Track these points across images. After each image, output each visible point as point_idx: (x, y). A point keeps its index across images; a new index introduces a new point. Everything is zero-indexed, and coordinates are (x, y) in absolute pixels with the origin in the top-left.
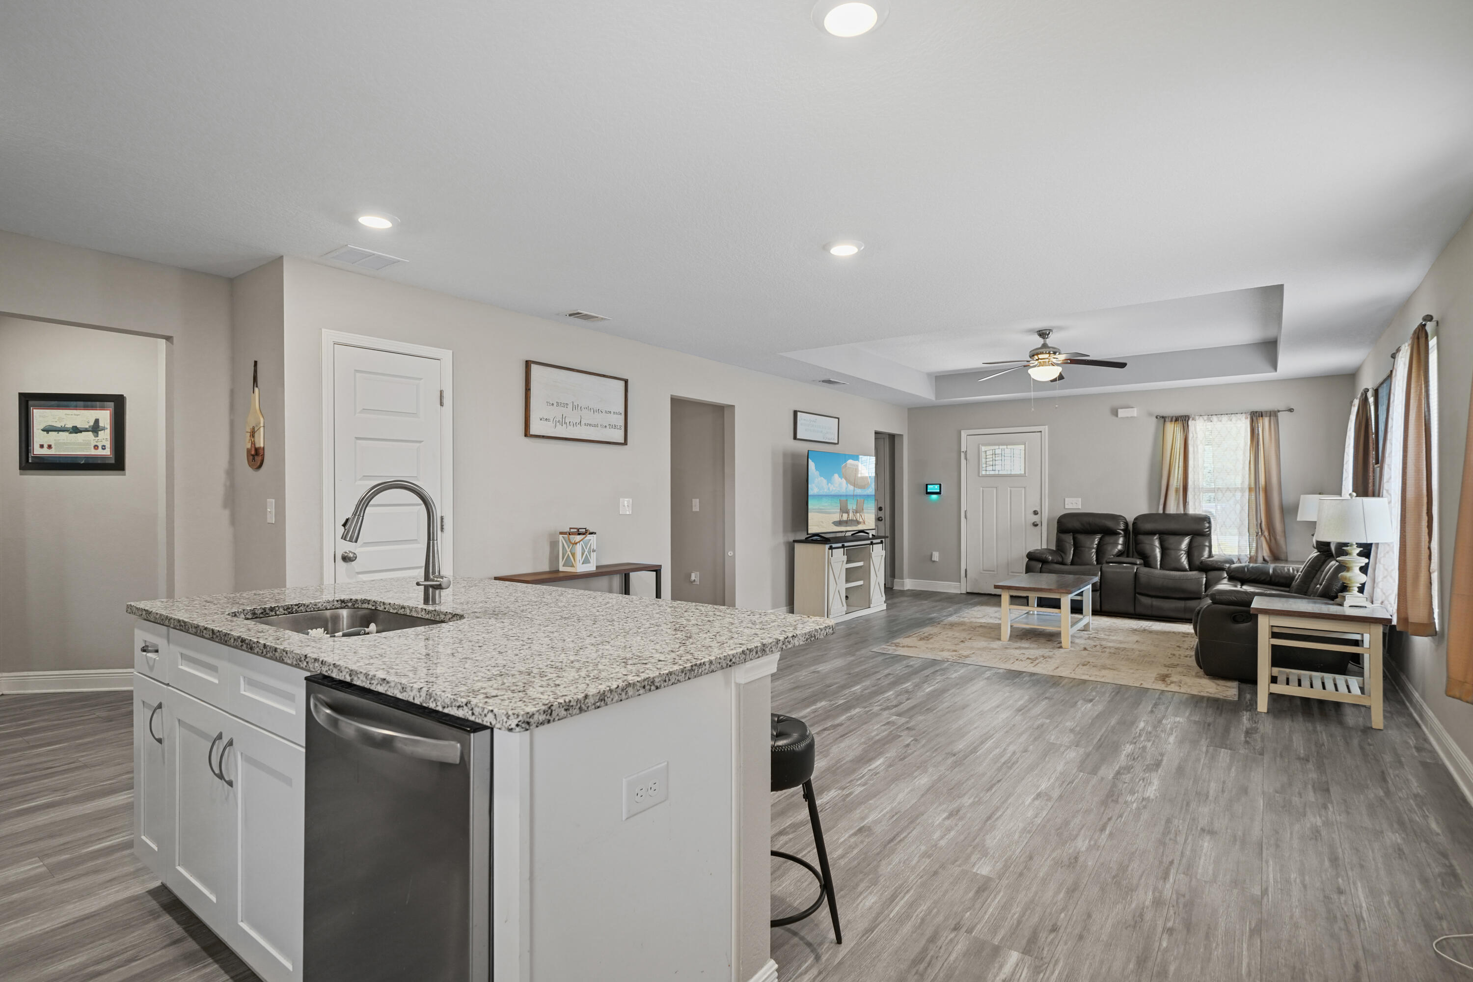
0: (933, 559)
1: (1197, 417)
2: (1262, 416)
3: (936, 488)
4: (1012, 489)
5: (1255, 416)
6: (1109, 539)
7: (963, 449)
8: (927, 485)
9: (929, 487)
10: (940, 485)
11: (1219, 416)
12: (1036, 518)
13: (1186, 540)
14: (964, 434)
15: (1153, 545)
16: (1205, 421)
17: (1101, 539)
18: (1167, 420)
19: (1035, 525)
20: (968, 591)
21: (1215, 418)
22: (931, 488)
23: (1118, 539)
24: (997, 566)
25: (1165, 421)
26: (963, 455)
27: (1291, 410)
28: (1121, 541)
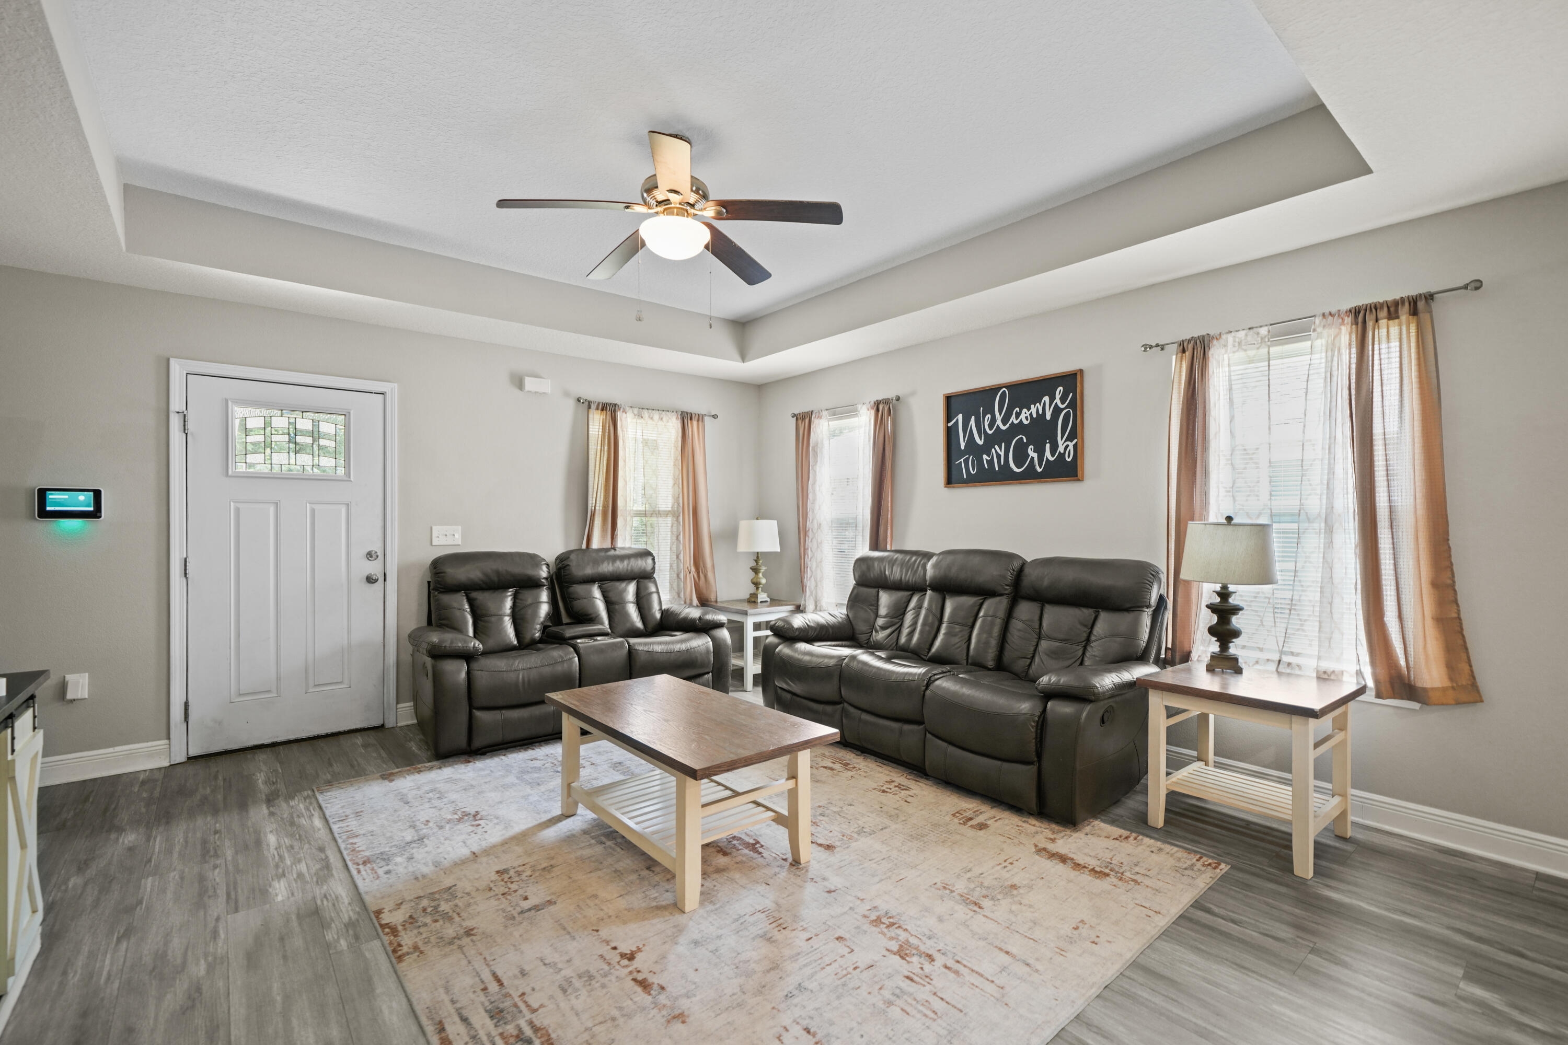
0: (70, 696)
1: (627, 408)
2: (691, 419)
3: (83, 502)
4: (315, 506)
5: (686, 418)
6: (528, 596)
7: (176, 404)
8: (42, 493)
9: (51, 496)
10: (97, 494)
11: (650, 411)
12: (374, 568)
13: (631, 588)
14: (177, 369)
15: (591, 598)
16: (635, 415)
17: (515, 598)
18: (592, 405)
19: (370, 580)
20: (193, 752)
21: (646, 414)
22: (56, 501)
23: (538, 596)
24: (278, 679)
25: (589, 407)
26: (175, 423)
27: (715, 417)
28: (544, 596)
